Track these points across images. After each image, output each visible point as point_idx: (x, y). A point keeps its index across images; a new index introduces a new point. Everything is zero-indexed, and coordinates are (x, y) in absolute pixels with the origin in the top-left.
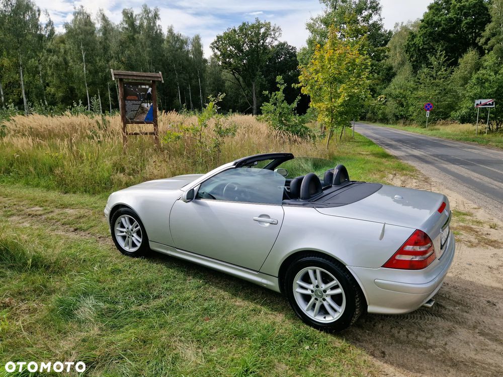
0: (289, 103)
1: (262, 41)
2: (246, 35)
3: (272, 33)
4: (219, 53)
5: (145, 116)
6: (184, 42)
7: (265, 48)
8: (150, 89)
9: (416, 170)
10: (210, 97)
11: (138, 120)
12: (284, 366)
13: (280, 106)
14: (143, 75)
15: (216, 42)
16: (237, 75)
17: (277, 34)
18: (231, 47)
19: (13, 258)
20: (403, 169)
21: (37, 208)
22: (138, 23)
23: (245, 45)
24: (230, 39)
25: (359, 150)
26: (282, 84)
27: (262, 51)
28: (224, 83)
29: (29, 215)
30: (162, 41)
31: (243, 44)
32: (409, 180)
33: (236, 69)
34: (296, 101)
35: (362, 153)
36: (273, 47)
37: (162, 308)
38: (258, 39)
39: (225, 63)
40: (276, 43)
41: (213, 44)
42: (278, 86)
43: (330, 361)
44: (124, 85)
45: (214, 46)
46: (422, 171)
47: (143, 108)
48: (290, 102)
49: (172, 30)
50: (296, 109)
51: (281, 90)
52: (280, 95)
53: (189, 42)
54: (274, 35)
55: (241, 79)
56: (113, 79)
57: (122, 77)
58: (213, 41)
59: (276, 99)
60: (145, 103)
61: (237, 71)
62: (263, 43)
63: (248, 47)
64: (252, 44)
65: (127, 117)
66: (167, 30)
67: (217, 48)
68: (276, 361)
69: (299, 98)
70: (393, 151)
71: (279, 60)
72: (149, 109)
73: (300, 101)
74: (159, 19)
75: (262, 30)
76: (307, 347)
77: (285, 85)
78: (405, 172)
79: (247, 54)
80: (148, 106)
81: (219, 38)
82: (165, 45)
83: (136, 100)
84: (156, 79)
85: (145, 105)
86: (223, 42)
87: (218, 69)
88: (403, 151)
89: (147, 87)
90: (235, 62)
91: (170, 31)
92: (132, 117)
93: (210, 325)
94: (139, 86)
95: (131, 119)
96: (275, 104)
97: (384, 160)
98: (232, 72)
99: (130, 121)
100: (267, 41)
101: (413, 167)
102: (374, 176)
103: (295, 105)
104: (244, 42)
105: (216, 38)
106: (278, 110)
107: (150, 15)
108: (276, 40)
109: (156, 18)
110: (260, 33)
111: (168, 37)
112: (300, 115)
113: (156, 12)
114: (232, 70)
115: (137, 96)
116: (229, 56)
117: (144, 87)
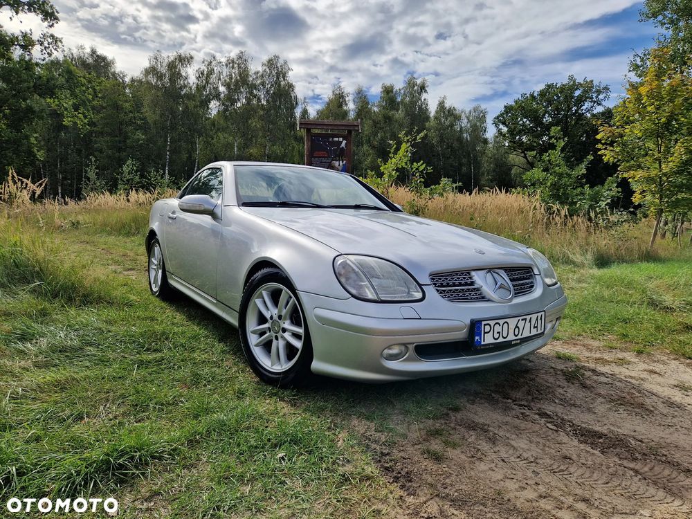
0: (572, 167)
1: (574, 108)
2: (550, 102)
3: (595, 95)
4: (505, 129)
6: (457, 118)
7: (580, 117)
8: (345, 142)
14: (336, 123)
15: (502, 115)
16: (530, 159)
17: (601, 96)
18: (525, 120)
22: (399, 99)
23: (547, 115)
24: (524, 109)
26: (560, 138)
27: (573, 122)
28: (510, 169)
30: (428, 118)
31: (544, 115)
33: (528, 149)
34: (585, 163)
36: (593, 115)
38: (569, 106)
39: (514, 142)
40: (599, 109)
41: (497, 118)
42: (553, 140)
44: (312, 139)
45: (499, 120)
48: (572, 164)
49: (443, 102)
50: (584, 176)
51: (559, 149)
52: (556, 155)
53: (463, 116)
54: (597, 97)
56: (298, 129)
57: (310, 127)
58: (498, 114)
62: (576, 111)
63: (552, 118)
64: (558, 114)
66: (438, 103)
67: (504, 123)
69: (591, 157)
74: (426, 91)
75: (577, 93)
76: (280, 455)
77: (566, 139)
81: (508, 109)
82: (432, 123)
83: (325, 157)
84: (352, 128)
86: (513, 114)
87: (502, 150)
90: (529, 140)
91: (441, 106)
94: (331, 139)
98: (523, 155)
100: (584, 108)
103: (582, 170)
104: (546, 112)
105: (503, 110)
106: (551, 179)
107: (416, 88)
108: (600, 104)
109: (421, 91)
110: (573, 97)
111: (436, 112)
112: (591, 187)
113: (424, 84)
114: (523, 152)
115: (327, 152)
116: (520, 133)
117: (336, 139)
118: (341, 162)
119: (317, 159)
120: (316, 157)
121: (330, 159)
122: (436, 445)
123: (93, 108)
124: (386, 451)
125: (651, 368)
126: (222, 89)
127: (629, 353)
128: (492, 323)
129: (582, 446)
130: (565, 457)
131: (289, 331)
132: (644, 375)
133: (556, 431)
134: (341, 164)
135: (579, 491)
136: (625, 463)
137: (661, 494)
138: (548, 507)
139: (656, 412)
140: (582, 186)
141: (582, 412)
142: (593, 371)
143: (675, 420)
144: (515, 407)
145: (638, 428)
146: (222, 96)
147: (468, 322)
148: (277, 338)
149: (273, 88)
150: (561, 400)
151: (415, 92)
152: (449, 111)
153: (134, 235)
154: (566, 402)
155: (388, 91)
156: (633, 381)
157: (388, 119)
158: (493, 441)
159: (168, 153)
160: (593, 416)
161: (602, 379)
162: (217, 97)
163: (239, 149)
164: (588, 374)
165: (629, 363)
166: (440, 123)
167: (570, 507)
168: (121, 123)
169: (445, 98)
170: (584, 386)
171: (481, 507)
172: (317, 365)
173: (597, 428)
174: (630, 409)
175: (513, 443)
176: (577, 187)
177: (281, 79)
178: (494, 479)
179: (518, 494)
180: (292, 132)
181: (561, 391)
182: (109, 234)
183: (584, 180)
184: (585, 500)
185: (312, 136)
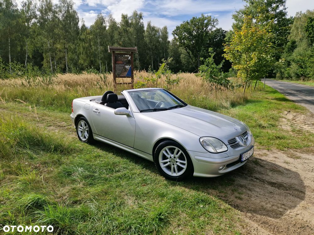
1: (205, 28)
2: (195, 25)
3: (212, 23)
4: (178, 37)
5: (126, 73)
6: (157, 31)
7: (207, 32)
8: (130, 57)
9: (306, 109)
10: (163, 60)
11: (122, 76)
12: (185, 215)
13: (211, 67)
14: (126, 49)
15: (176, 30)
16: (188, 51)
17: (215, 24)
18: (185, 33)
19: (44, 145)
20: (296, 108)
21: (64, 123)
22: (130, 21)
23: (194, 31)
24: (185, 28)
25: (266, 96)
26: (212, 53)
27: (205, 35)
28: (180, 55)
29: (59, 126)
30: (144, 31)
31: (193, 31)
32: (299, 116)
33: (187, 47)
34: (222, 63)
35: (269, 98)
36: (212, 32)
37: (119, 177)
38: (203, 27)
39: (181, 43)
40: (214, 29)
41: (173, 32)
42: (210, 54)
43: (214, 215)
44: (115, 56)
45: (174, 33)
46: (311, 110)
47: (125, 69)
48: (217, 64)
49: (150, 24)
50: (221, 68)
51: (212, 57)
52: (211, 60)
53: (160, 31)
54: (213, 24)
55: (191, 53)
56: (109, 52)
57: (114, 50)
58: (174, 30)
59: (208, 62)
60: (127, 65)
62: (206, 30)
63: (196, 32)
64: (199, 31)
65: (116, 74)
66: (147, 24)
67: (176, 34)
68: (180, 212)
69: (224, 61)
70: (292, 97)
71: (216, 40)
72: (129, 69)
73: (224, 63)
74: (142, 19)
75: (206, 22)
76: (202, 206)
78: (297, 110)
79: (195, 37)
81: (178, 28)
82: (146, 34)
83: (122, 64)
84: (133, 51)
85: (127, 67)
86: (180, 31)
87: (176, 47)
88: (299, 97)
89: (128, 56)
90: (187, 42)
91: (149, 25)
92: (119, 74)
93: (145, 189)
94: (124, 56)
95: (118, 75)
96: (207, 66)
97: (283, 102)
98: (185, 49)
99: (117, 76)
100: (208, 28)
101: (304, 107)
102: (273, 112)
103: (221, 66)
104: (194, 30)
105: (176, 28)
106: (210, 70)
107: (137, 16)
108: (215, 27)
109: (140, 18)
110: (204, 23)
111: (147, 28)
112: (224, 73)
113: (141, 15)
115: (122, 62)
116: (183, 39)
117: (126, 56)
119: (118, 65)
120: (118, 64)
122: (236, 194)
124: (227, 199)
125: (274, 156)
126: (38, 13)
127: (265, 150)
128: (245, 154)
129: (272, 188)
130: (271, 192)
131: (179, 162)
132: (274, 159)
133: (264, 184)
135: (280, 202)
136: (285, 191)
137: (298, 199)
138: (276, 208)
139: (285, 173)
140: (221, 72)
141: (266, 176)
142: (261, 160)
143: (290, 175)
144: (247, 177)
145: (283, 179)
146: (38, 17)
147: (239, 155)
148: (173, 164)
149: (66, 14)
150: (258, 172)
151: (137, 18)
152: (153, 28)
154: (260, 173)
155: (124, 17)
156: (273, 162)
157: (126, 31)
158: (250, 190)
160: (269, 177)
161: (265, 163)
162: (35, 17)
163: (51, 45)
164: (260, 161)
165: (267, 155)
166: (150, 34)
167: (281, 207)
169: (150, 22)
170: (262, 166)
171: (261, 212)
172: (195, 174)
173: (273, 181)
174: (277, 173)
175: (255, 190)
176: (219, 72)
177: (70, 8)
178: (258, 203)
179: (266, 206)
180: (78, 37)
181: (256, 169)
184: (284, 205)
185: (115, 54)
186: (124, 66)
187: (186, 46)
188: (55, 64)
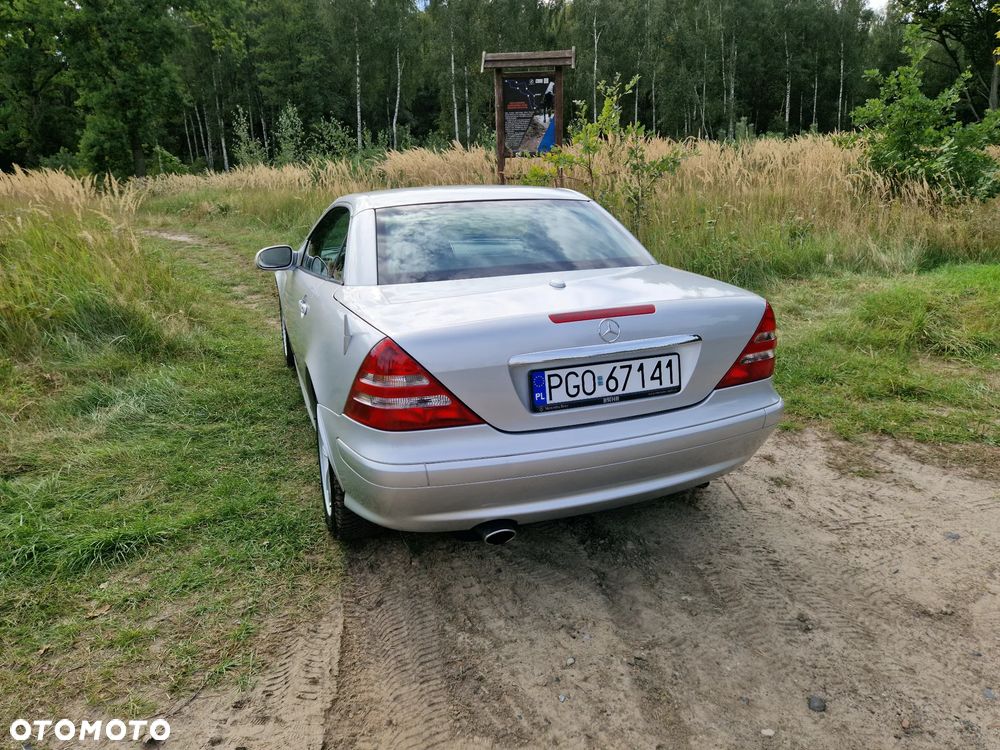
0: (932, 95)
5: (538, 141)
8: (552, 84)
11: (526, 150)
14: (537, 57)
16: (951, 43)
26: (918, 45)
33: (950, 28)
34: (959, 84)
44: (503, 82)
47: (535, 126)
48: (934, 91)
50: (955, 108)
51: (915, 63)
55: (961, 53)
56: (483, 71)
57: (499, 65)
59: (899, 85)
60: (540, 114)
61: (951, 32)
65: (506, 144)
69: (967, 76)
72: (546, 126)
80: (545, 121)
83: (523, 110)
84: (561, 63)
85: (540, 119)
89: (546, 81)
92: (516, 144)
94: (532, 81)
95: (513, 148)
96: (893, 99)
99: (511, 151)
103: (951, 96)
112: (965, 125)
114: (939, 32)
115: (527, 102)
117: (539, 81)
118: (547, 115)
119: (512, 114)
120: (514, 111)
121: (532, 113)
123: (249, 18)
134: (547, 118)
140: (950, 123)
153: (286, 229)
159: (358, 79)
168: (290, 38)
176: (942, 127)
182: (259, 226)
183: (954, 114)
185: (504, 79)
186: (532, 118)
187: (945, 28)
188: (468, 123)
